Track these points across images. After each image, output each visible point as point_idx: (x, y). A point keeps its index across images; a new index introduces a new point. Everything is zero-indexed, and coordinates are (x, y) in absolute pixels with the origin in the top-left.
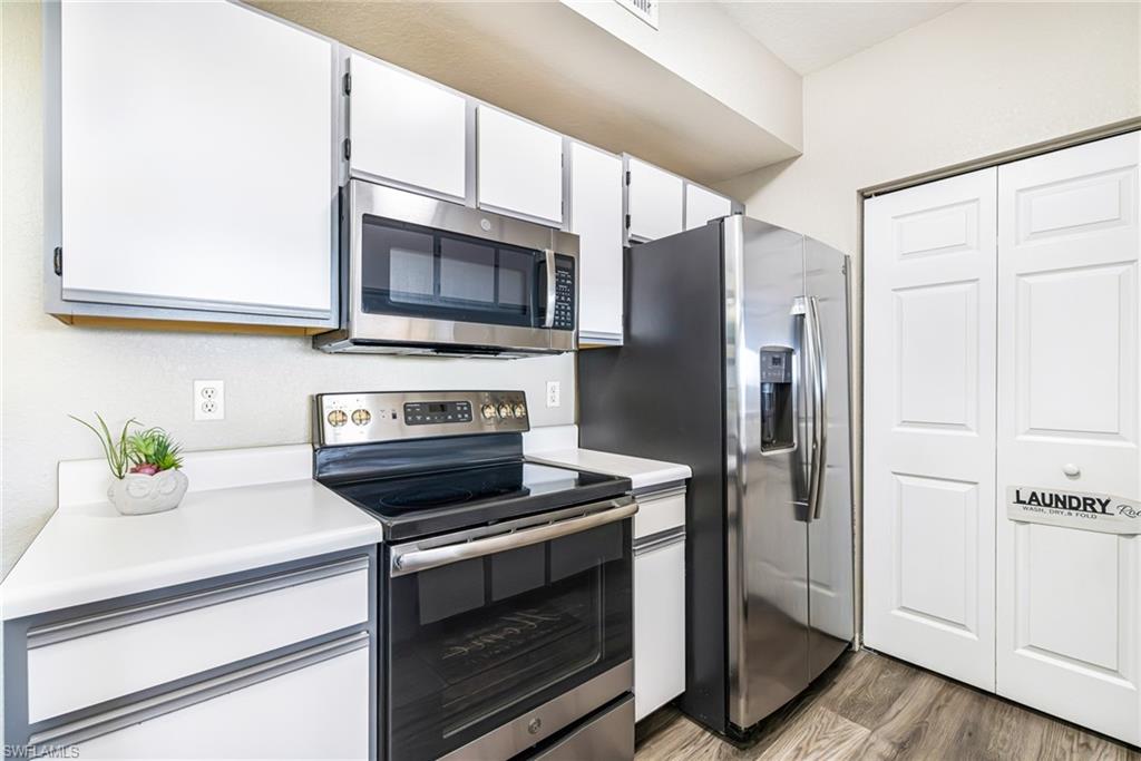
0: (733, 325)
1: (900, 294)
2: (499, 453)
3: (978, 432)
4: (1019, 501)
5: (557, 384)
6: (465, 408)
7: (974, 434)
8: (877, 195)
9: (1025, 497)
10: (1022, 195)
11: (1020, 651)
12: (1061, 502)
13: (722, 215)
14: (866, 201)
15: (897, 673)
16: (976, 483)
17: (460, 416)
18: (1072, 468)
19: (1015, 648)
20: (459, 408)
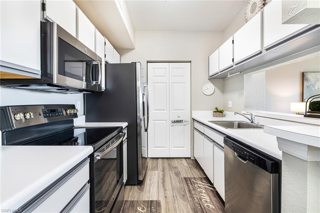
0: (139, 88)
1: (155, 84)
2: (68, 126)
3: (167, 111)
4: (172, 122)
5: (80, 102)
6: (61, 111)
7: (166, 111)
8: (150, 62)
9: (173, 122)
10: (172, 69)
11: (173, 148)
12: (178, 121)
13: (136, 62)
14: (148, 63)
15: (155, 160)
16: (166, 120)
17: (60, 114)
18: (179, 116)
19: (172, 148)
20: (59, 111)
